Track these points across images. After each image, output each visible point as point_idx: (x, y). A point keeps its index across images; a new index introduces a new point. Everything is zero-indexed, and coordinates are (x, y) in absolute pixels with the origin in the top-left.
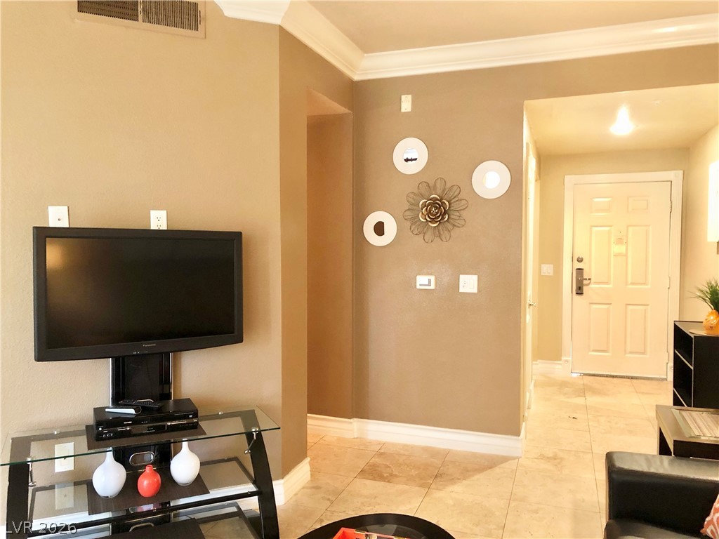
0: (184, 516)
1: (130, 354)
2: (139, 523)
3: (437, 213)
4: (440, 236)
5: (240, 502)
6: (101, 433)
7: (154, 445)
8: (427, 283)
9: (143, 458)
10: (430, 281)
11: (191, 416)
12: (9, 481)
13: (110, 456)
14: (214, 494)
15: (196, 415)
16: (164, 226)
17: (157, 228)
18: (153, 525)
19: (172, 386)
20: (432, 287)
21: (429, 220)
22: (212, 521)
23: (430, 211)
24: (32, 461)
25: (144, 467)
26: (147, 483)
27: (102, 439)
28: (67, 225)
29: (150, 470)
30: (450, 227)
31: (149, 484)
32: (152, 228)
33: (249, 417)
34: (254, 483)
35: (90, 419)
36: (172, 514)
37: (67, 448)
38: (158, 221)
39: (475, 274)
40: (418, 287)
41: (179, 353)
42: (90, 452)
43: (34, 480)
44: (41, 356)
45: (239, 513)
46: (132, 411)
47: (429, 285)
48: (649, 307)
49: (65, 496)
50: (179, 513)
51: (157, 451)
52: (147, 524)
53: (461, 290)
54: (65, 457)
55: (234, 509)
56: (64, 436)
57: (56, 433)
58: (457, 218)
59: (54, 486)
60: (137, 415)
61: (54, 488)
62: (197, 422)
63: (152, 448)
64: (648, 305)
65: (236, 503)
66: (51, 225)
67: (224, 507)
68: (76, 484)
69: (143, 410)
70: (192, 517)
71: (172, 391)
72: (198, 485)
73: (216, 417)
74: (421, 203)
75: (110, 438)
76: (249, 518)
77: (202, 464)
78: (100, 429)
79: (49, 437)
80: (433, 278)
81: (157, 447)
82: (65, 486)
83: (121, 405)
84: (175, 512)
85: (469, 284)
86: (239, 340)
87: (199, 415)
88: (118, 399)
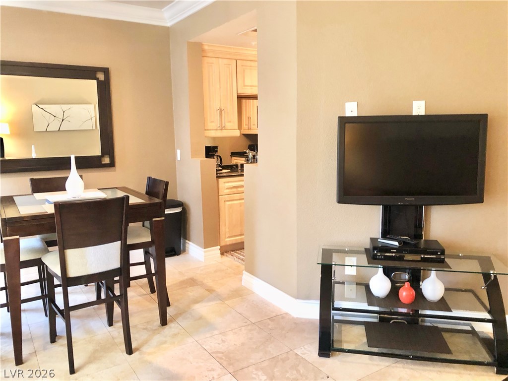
0: (428, 322)
1: (396, 204)
2: (397, 319)
5: (475, 324)
6: (376, 255)
7: (409, 269)
9: (400, 277)
11: (439, 253)
12: (321, 274)
13: (381, 270)
14: (455, 313)
15: (443, 253)
16: (422, 112)
17: (418, 114)
18: (406, 323)
19: (424, 230)
22: (451, 332)
24: (335, 265)
25: (404, 283)
26: (406, 293)
27: (376, 259)
28: (356, 115)
29: (408, 285)
31: (407, 295)
32: (414, 114)
33: (485, 261)
34: (489, 312)
35: (368, 244)
36: (420, 320)
37: (352, 260)
38: (419, 109)
41: (430, 206)
42: (369, 265)
43: (335, 276)
44: (341, 200)
45: (473, 332)
46: (396, 243)
49: (351, 290)
50: (425, 320)
51: (411, 273)
52: (403, 321)
54: (352, 266)
55: (469, 328)
56: (352, 252)
57: (347, 250)
59: (344, 283)
60: (399, 247)
61: (344, 284)
62: (444, 259)
63: (407, 270)
65: (470, 324)
66: (347, 115)
67: (459, 324)
68: (358, 284)
69: (403, 243)
70: (435, 325)
71: (423, 233)
72: (442, 304)
73: (458, 257)
75: (381, 259)
76: (482, 338)
77: (446, 289)
78: (375, 252)
79: (342, 252)
81: (410, 271)
82: (351, 284)
83: (388, 238)
84: (422, 318)
86: (480, 200)
87: (445, 253)
88: (385, 234)
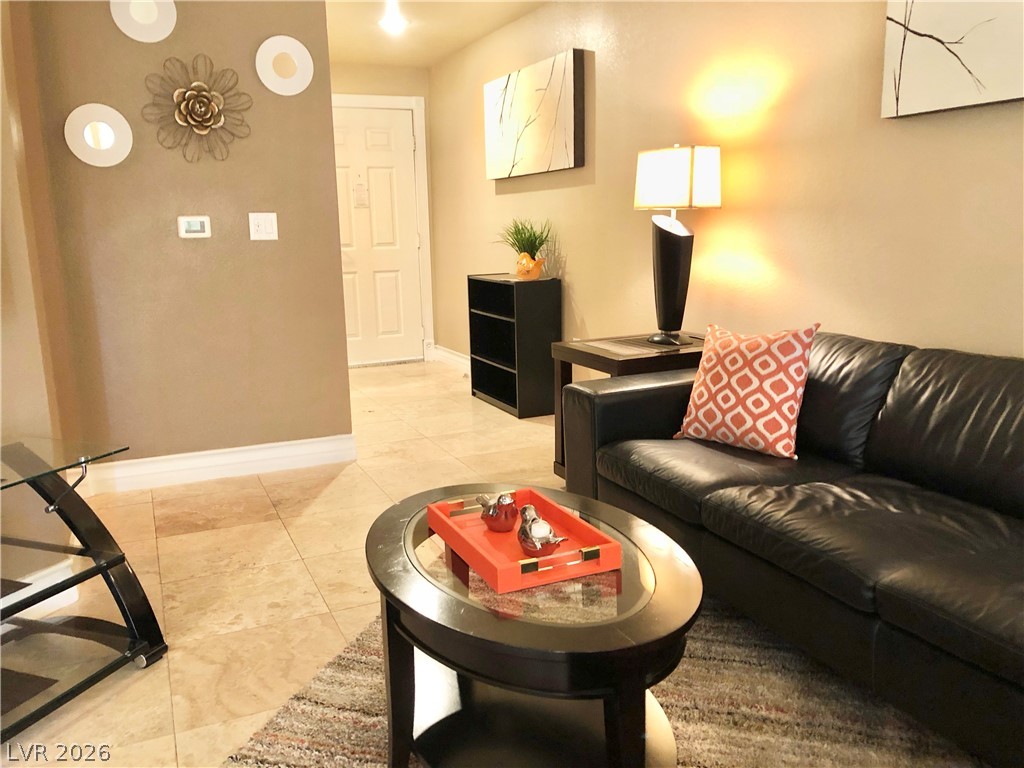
3: (206, 113)
4: (211, 151)
8: (199, 228)
10: (202, 225)
20: (207, 234)
21: (193, 123)
23: (193, 108)
30: (227, 138)
39: (273, 212)
40: (183, 234)
47: (203, 230)
48: (399, 273)
53: (254, 236)
58: (240, 123)
64: (397, 271)
74: (176, 93)
80: (206, 220)
85: (264, 226)
